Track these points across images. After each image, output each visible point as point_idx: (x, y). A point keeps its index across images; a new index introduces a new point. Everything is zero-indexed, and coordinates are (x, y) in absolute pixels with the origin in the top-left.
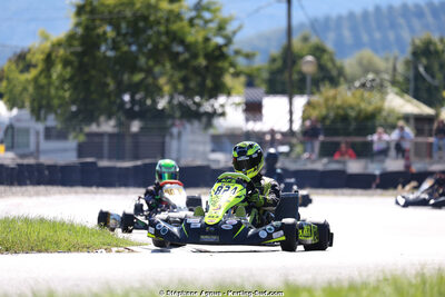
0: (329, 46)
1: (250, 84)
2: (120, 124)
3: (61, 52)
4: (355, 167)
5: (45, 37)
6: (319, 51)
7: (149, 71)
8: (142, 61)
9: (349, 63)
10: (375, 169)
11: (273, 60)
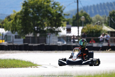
0: (88, 14)
1: (68, 24)
2: (34, 34)
3: (19, 16)
4: (95, 45)
5: (15, 12)
6: (85, 15)
7: (42, 21)
8: (40, 18)
9: (93, 18)
10: (100, 45)
11: (74, 17)
